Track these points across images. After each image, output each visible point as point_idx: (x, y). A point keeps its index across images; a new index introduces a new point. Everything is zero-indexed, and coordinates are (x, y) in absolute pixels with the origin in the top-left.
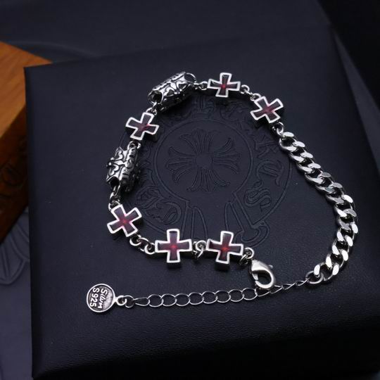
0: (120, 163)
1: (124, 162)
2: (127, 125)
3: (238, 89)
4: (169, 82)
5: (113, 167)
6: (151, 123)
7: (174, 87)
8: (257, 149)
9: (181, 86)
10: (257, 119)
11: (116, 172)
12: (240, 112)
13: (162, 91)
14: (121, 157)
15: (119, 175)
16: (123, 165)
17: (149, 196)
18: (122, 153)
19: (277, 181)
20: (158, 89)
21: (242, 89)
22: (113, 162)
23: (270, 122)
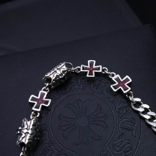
0: (25, 131)
1: (28, 130)
2: (30, 101)
3: (100, 71)
4: (56, 70)
5: (21, 134)
6: (45, 98)
7: (59, 72)
8: (117, 110)
9: (64, 72)
10: (115, 90)
11: (23, 138)
12: (103, 85)
13: (51, 76)
14: (26, 127)
15: (25, 141)
16: (28, 133)
17: (47, 151)
18: (27, 124)
19: (134, 133)
20: (48, 75)
21: (103, 70)
22: (20, 130)
23: (125, 92)
